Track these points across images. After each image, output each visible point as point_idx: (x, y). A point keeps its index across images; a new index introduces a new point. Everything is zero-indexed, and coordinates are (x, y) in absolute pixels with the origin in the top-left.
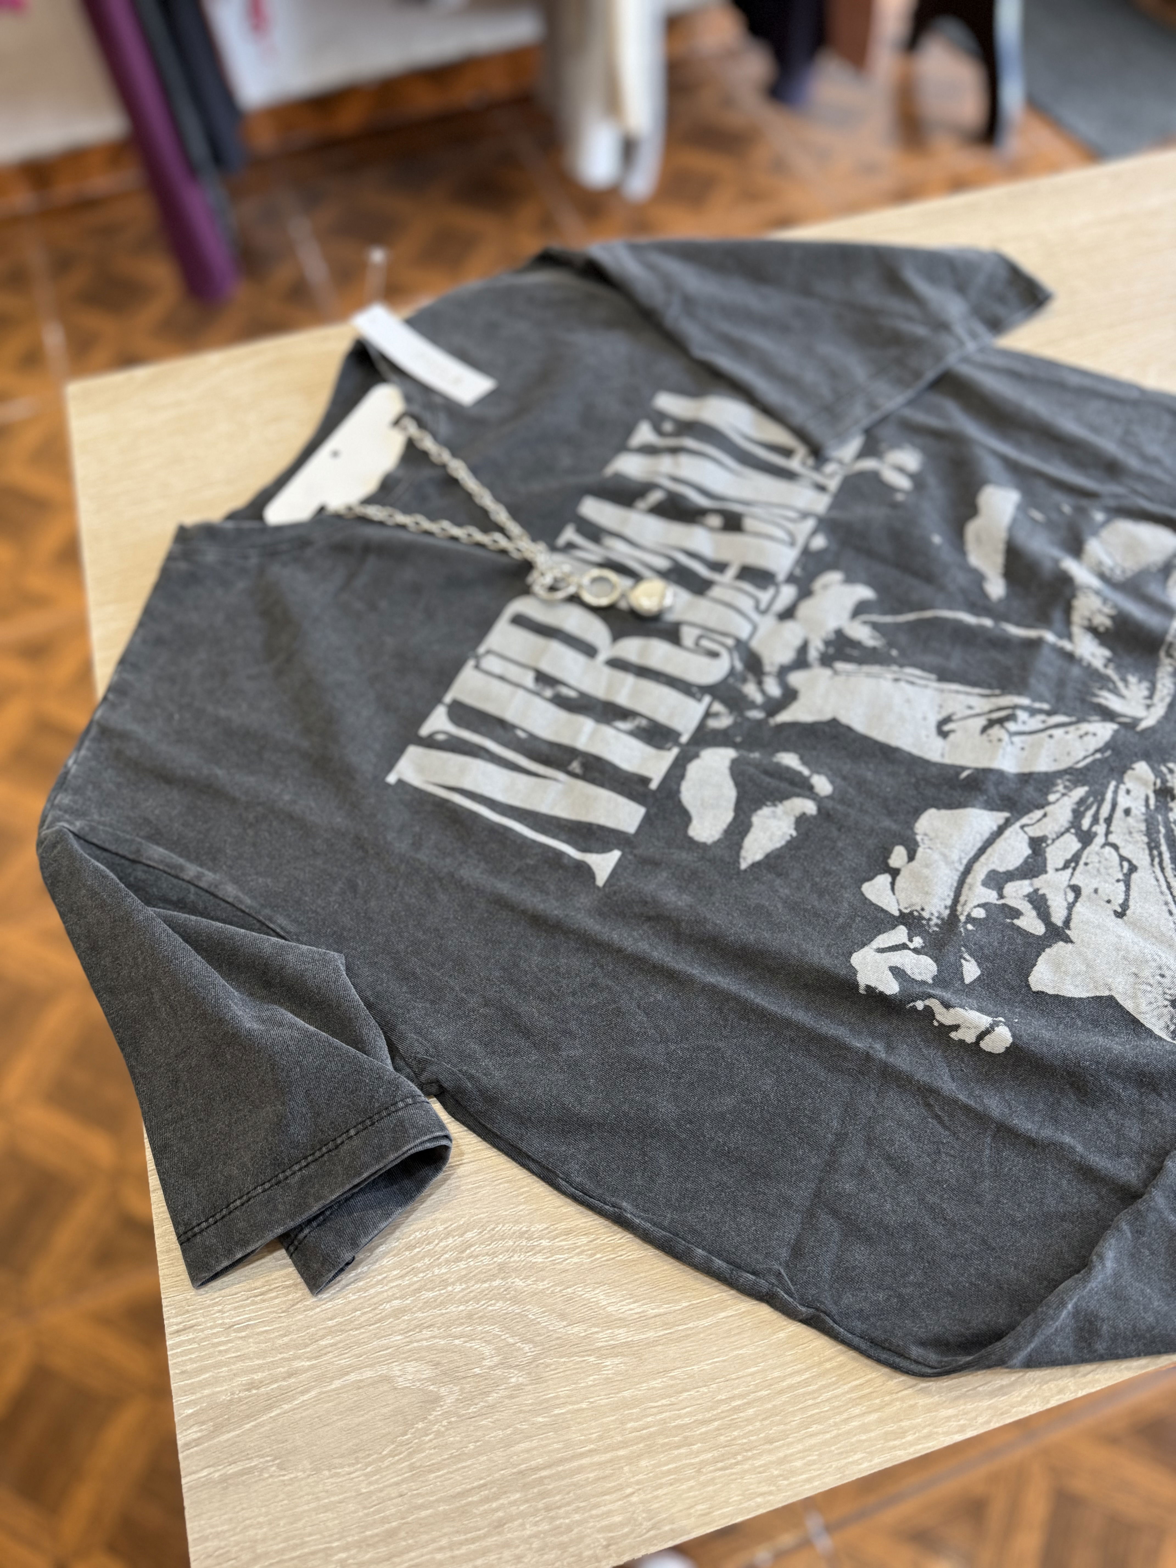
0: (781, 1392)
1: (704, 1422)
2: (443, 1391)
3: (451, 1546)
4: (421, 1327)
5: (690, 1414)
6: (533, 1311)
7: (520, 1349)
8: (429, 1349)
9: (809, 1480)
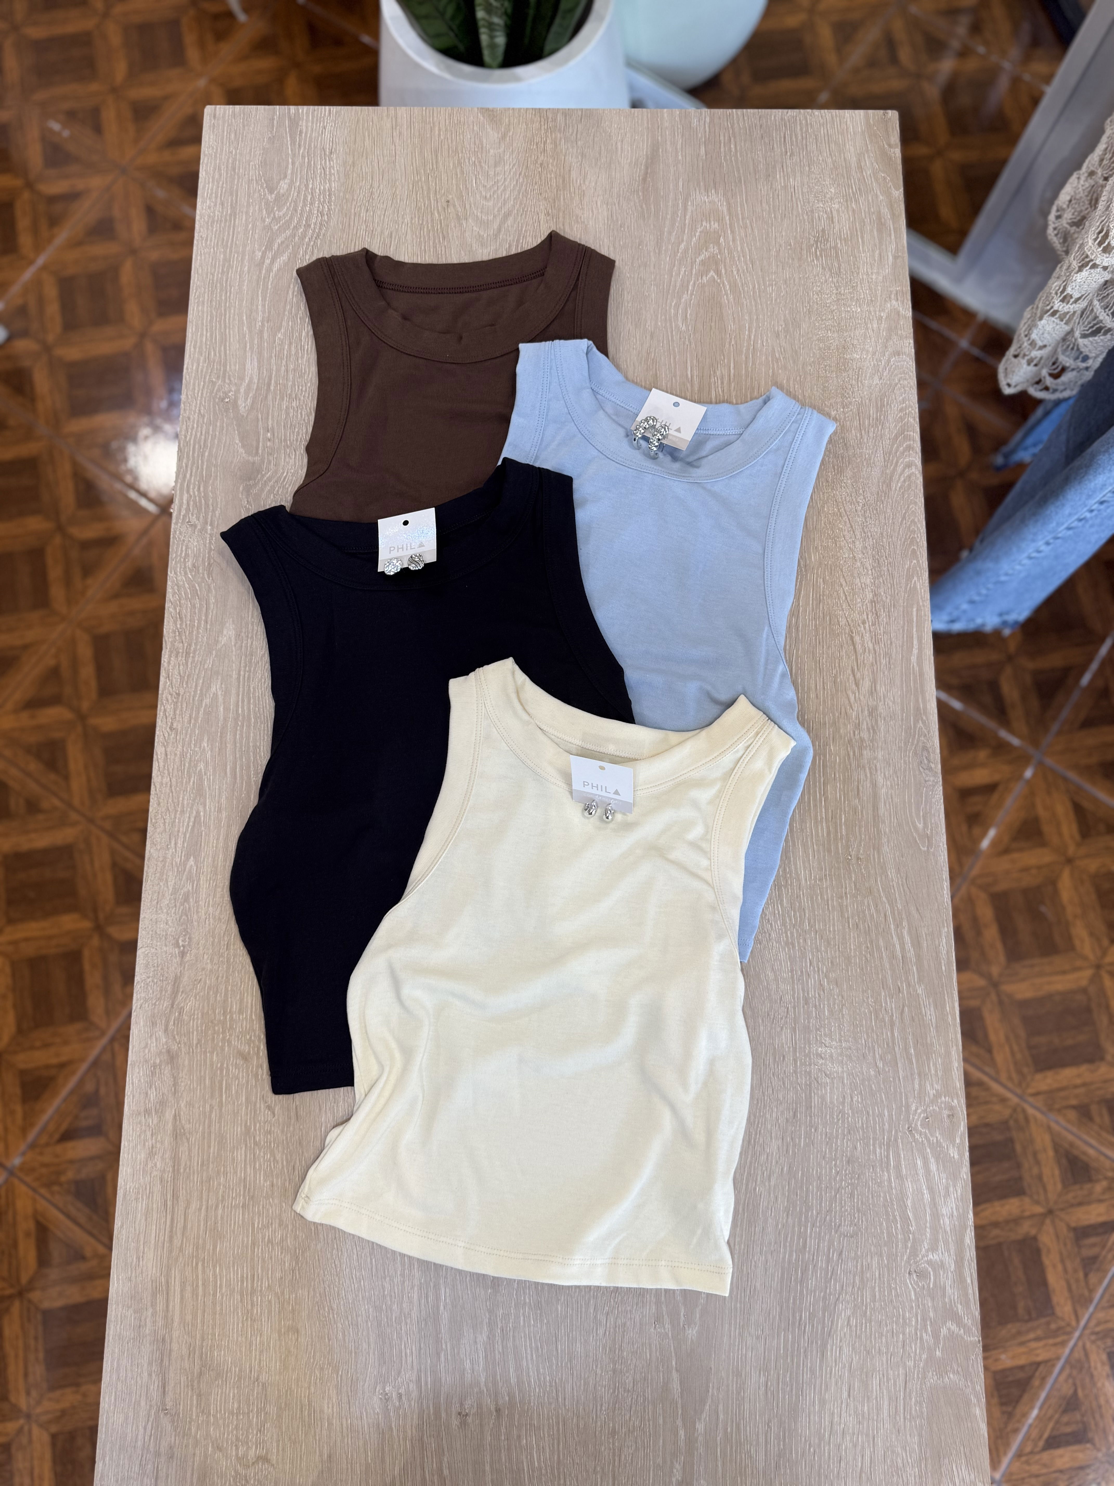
0: (225, 310)
1: (227, 281)
2: (273, 196)
3: (222, 187)
4: (299, 192)
5: (231, 276)
6: (288, 233)
7: (277, 224)
8: (290, 194)
9: (193, 310)
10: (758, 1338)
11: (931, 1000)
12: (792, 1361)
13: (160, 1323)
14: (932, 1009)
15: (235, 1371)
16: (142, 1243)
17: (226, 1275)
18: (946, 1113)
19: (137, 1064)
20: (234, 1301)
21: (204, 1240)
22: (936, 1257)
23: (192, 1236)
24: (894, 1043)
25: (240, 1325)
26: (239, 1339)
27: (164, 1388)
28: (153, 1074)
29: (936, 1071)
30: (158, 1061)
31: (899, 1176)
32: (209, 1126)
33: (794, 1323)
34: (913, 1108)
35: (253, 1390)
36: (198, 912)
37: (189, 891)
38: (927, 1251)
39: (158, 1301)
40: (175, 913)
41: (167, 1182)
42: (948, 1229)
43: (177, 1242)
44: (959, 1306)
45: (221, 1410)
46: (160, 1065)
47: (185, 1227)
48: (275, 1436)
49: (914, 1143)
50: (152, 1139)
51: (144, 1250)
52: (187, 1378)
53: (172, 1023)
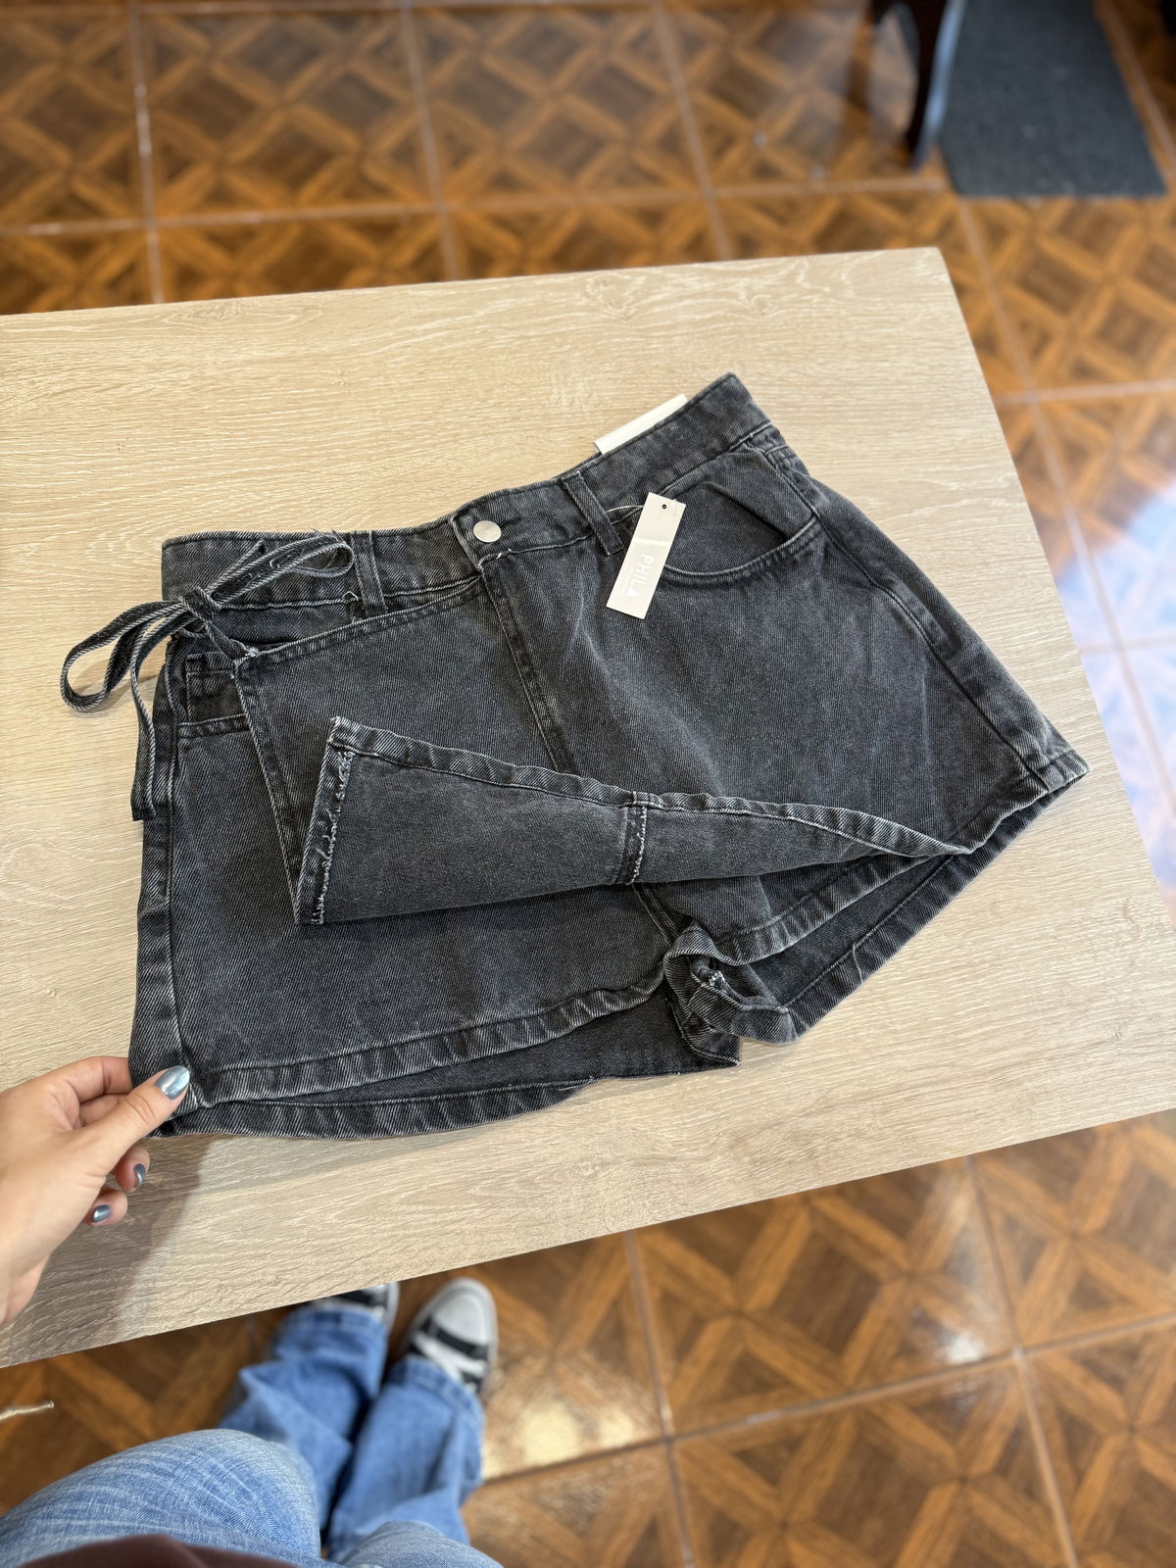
10: (860, 442)
11: (489, 303)
12: (871, 410)
13: (1034, 1069)
14: (497, 302)
15: (1055, 965)
16: (960, 1117)
17: (962, 1001)
18: (602, 287)
19: (758, 1187)
20: (986, 985)
21: (935, 1038)
22: (742, 293)
23: (935, 1054)
24: (542, 336)
25: (1008, 971)
26: (1022, 968)
27: (1097, 1044)
28: (764, 1161)
29: (562, 297)
30: (747, 1159)
31: (675, 326)
32: (807, 1066)
33: (838, 412)
34: (604, 316)
35: (1066, 940)
36: (544, 1160)
37: (518, 1182)
38: (738, 300)
39: (1015, 1077)
40: (551, 1193)
41: (884, 1104)
42: (714, 284)
43: (947, 1072)
44: (782, 273)
45: (1096, 972)
46: (751, 1154)
47: (927, 1067)
48: (1101, 904)
49: (640, 315)
50: (841, 1139)
51: (967, 1112)
52: (1079, 1019)
53: (695, 1153)
